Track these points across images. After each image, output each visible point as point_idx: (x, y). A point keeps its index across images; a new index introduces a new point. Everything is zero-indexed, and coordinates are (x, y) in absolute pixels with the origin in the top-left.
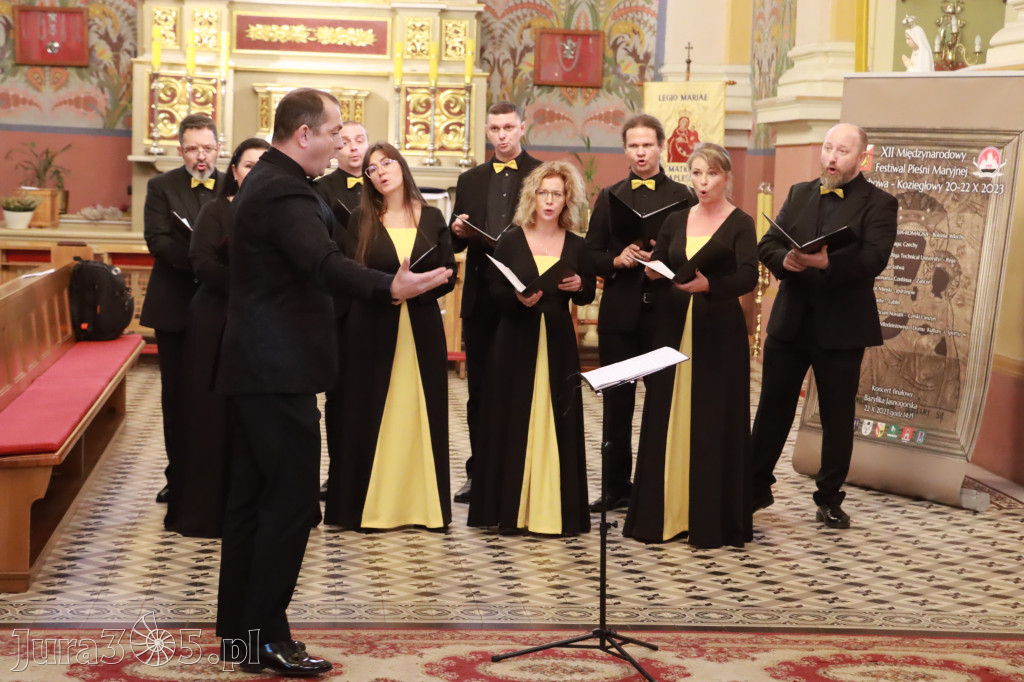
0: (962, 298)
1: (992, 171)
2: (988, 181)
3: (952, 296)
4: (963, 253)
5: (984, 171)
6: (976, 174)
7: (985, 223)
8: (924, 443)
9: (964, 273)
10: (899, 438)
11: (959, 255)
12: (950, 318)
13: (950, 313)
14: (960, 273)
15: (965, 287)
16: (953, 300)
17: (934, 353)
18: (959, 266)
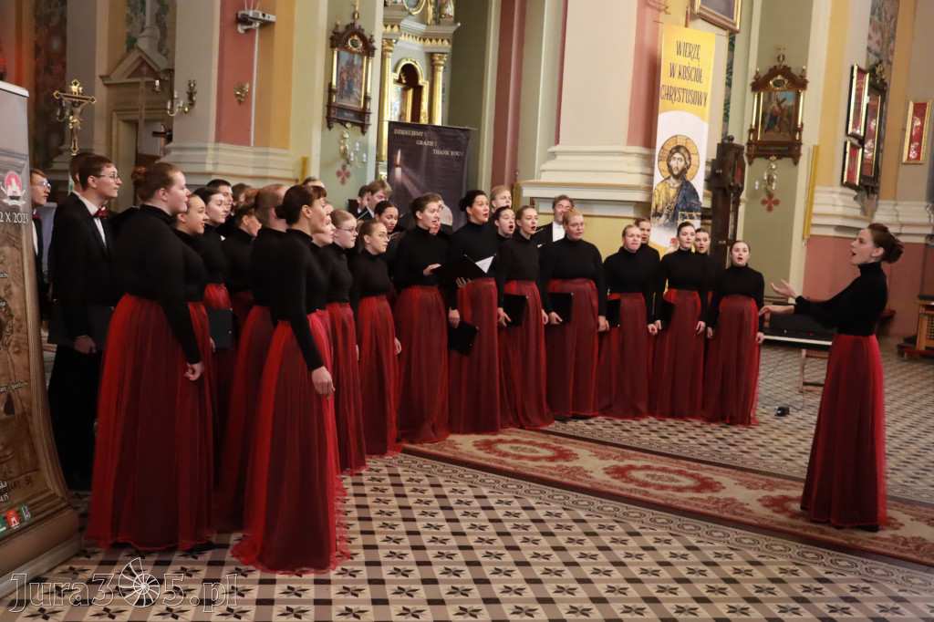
0: (17, 345)
1: (17, 198)
2: (15, 209)
3: (9, 344)
4: (11, 293)
5: (12, 198)
6: (5, 201)
7: (22, 256)
8: (33, 516)
9: (15, 315)
10: (9, 528)
11: (7, 296)
12: (11, 370)
13: (10, 365)
14: (12, 316)
15: (18, 331)
16: (10, 349)
17: (4, 416)
18: (10, 309)
